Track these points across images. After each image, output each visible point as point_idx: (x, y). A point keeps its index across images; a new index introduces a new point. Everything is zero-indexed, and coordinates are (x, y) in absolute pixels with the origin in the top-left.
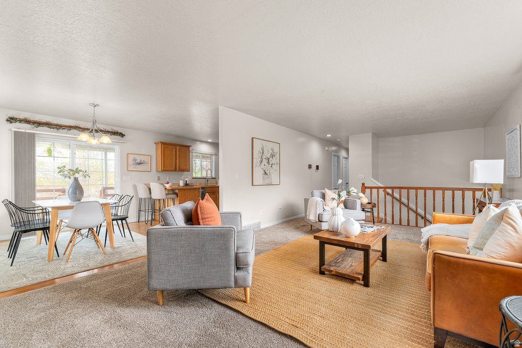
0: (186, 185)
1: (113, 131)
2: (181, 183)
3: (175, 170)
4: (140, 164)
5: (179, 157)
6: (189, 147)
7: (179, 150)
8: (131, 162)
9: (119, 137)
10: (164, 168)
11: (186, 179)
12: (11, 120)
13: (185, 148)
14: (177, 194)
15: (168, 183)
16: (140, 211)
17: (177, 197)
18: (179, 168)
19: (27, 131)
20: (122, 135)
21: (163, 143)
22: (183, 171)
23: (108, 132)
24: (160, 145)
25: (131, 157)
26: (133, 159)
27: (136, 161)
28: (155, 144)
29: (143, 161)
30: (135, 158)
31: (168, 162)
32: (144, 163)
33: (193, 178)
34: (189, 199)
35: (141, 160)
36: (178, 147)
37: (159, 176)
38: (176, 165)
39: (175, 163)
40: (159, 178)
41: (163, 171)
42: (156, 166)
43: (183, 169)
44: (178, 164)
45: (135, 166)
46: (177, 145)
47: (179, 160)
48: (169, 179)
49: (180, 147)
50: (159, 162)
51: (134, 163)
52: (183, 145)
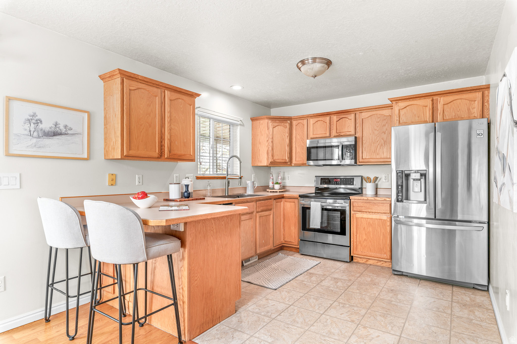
0: (188, 196)
2: (174, 192)
3: (160, 156)
4: (53, 133)
6: (194, 95)
7: (170, 101)
8: (19, 126)
10: (129, 148)
11: (185, 182)
14: (179, 237)
15: (144, 195)
16: (50, 285)
18: (170, 152)
21: (126, 76)
22: (176, 158)
24: (118, 80)
25: (21, 112)
26: (29, 118)
27: (41, 126)
28: (102, 79)
29: (62, 127)
30: (34, 115)
31: (141, 132)
32: (66, 134)
33: (198, 178)
34: (216, 248)
35: (56, 124)
36: (169, 92)
37: (115, 173)
38: (161, 142)
39: (160, 136)
40: (114, 177)
41: (126, 157)
42: (105, 145)
43: (179, 153)
44: (168, 139)
45: (34, 140)
46: (165, 87)
47: (170, 130)
48: (141, 180)
49: (173, 93)
50: (115, 133)
51: (32, 130)
52: (180, 88)
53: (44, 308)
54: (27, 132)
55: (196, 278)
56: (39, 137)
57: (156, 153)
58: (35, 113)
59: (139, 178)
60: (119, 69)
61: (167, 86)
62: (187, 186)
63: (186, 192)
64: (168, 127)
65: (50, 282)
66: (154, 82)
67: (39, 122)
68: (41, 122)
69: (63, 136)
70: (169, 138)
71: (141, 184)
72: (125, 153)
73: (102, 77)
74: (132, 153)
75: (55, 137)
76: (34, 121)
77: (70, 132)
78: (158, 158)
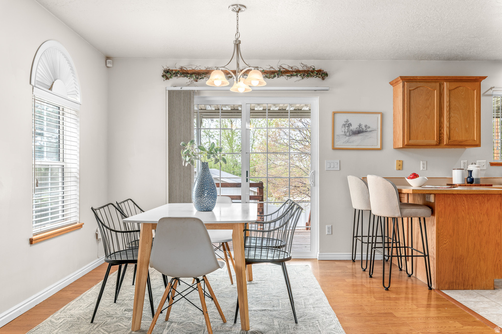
0: (471, 181)
1: (305, 69)
2: (457, 177)
3: (439, 143)
4: (358, 132)
5: (449, 111)
6: (478, 80)
7: (450, 91)
8: (340, 130)
9: (314, 81)
10: (409, 138)
11: (471, 167)
12: (168, 74)
13: (466, 84)
14: (431, 207)
15: (415, 176)
16: (355, 237)
17: (433, 213)
18: (449, 139)
19: (185, 88)
20: (322, 74)
21: (406, 80)
22: (462, 145)
23: (297, 72)
24: (401, 85)
25: (341, 119)
26: (345, 123)
27: (351, 128)
28: (392, 85)
29: (363, 127)
30: (347, 121)
31: (420, 124)
32: (366, 132)
33: (492, 164)
34: (467, 222)
35: (360, 125)
36: (448, 84)
37: (402, 160)
38: (440, 130)
39: (438, 125)
40: (401, 163)
41: (407, 146)
42: (394, 137)
43: (460, 139)
44: (447, 127)
45: (347, 138)
46: (445, 80)
47: (450, 118)
48: (425, 166)
49: (453, 83)
50: (399, 127)
51: (346, 131)
52: (460, 77)
53: (351, 253)
54: (343, 133)
55: (445, 242)
56: (350, 135)
57: (435, 140)
58: (348, 120)
59: (423, 164)
60: (401, 77)
61: (446, 78)
62: (471, 172)
63: (469, 177)
64: (447, 116)
65: (355, 235)
66: (432, 78)
67: (350, 125)
68: (351, 125)
69: (364, 133)
70: (448, 125)
71: (425, 169)
72: (406, 143)
73: (391, 83)
74: (412, 142)
75: (359, 135)
76: (347, 125)
77: (368, 130)
78: (436, 145)
